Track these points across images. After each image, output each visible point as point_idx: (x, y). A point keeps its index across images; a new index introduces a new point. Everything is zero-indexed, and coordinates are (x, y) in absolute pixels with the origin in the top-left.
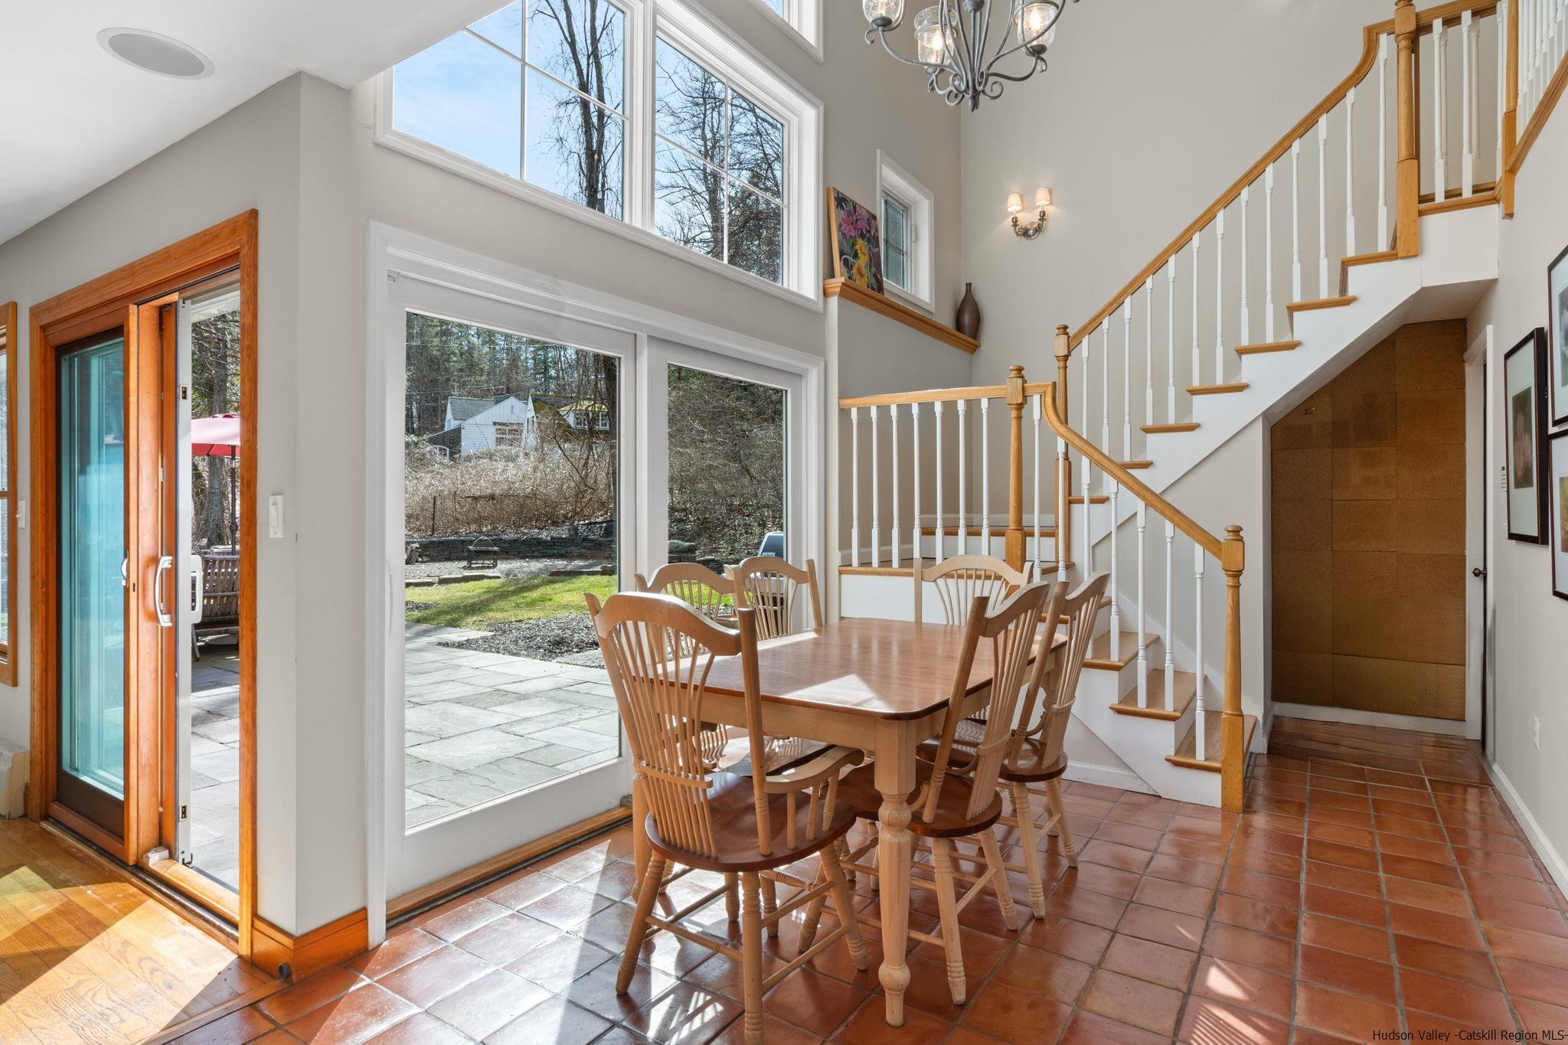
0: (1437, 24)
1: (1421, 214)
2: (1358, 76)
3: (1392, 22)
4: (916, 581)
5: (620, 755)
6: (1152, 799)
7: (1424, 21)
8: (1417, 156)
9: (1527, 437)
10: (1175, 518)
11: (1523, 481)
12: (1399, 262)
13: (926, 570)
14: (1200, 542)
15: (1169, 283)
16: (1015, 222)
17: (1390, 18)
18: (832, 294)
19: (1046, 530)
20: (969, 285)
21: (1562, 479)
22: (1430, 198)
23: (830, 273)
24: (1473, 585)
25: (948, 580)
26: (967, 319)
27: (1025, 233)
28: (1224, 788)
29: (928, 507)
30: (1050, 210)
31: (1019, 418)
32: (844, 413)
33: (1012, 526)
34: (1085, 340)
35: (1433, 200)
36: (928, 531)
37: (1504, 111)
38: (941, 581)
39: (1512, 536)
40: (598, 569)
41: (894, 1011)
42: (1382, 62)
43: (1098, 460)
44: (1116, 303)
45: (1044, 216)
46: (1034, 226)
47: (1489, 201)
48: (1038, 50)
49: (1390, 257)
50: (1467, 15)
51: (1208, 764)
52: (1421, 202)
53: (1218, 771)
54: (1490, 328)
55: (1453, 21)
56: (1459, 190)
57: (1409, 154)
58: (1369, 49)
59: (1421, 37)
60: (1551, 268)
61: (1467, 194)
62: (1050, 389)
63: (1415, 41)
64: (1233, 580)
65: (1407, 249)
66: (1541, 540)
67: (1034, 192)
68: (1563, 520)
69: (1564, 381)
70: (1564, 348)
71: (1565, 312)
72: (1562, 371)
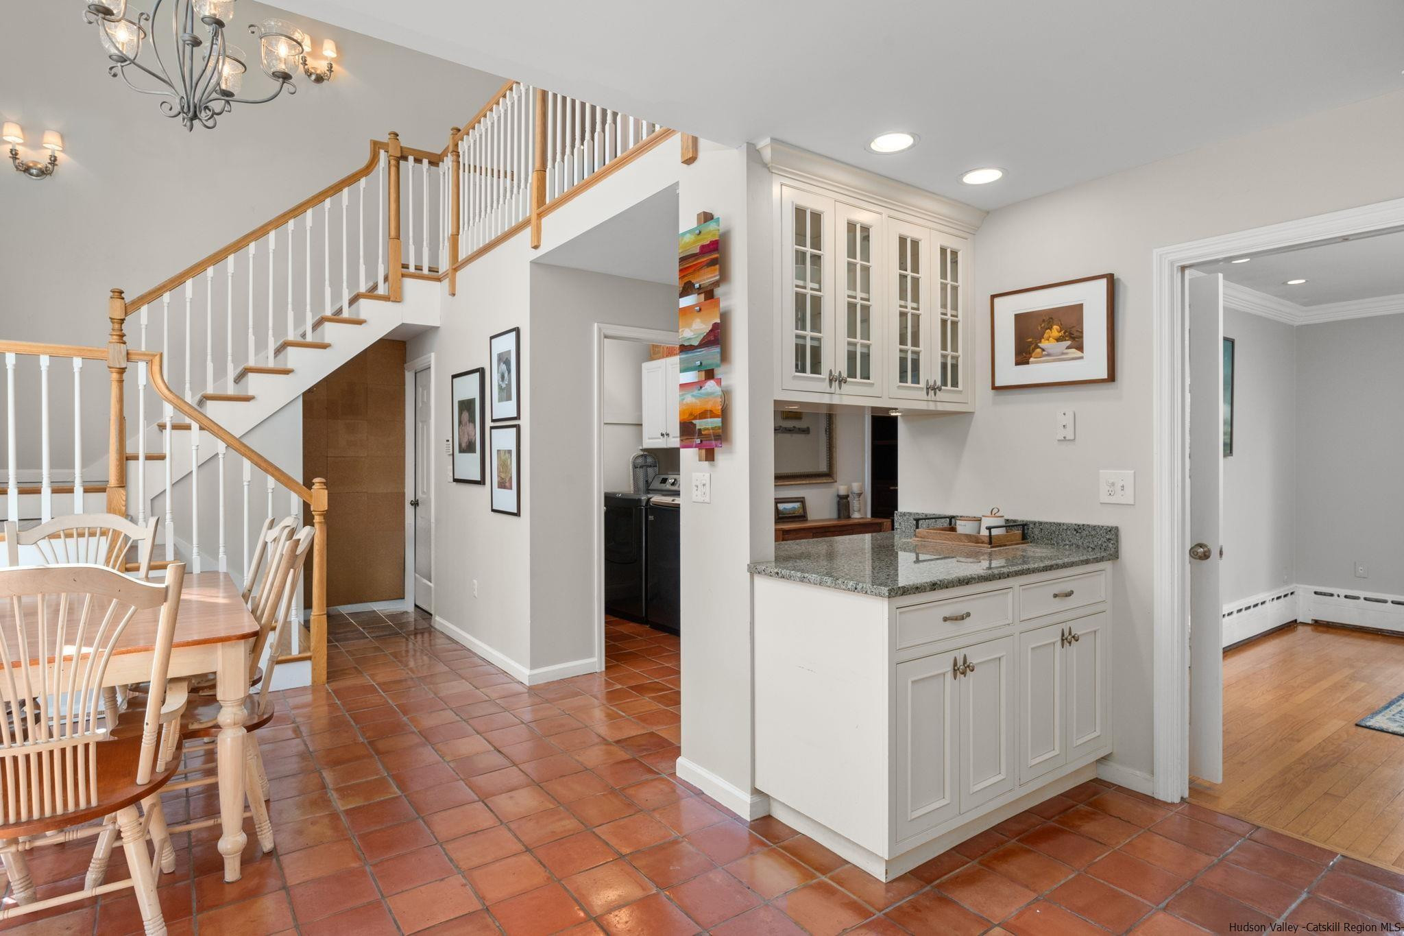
0: (411, 158)
1: (403, 276)
2: (367, 170)
3: (387, 144)
4: (9, 544)
7: (404, 154)
8: (398, 237)
9: (471, 425)
10: (276, 473)
11: (468, 448)
12: (389, 303)
13: (23, 534)
14: (295, 491)
15: (227, 276)
16: (14, 153)
17: (385, 141)
19: (89, 485)
21: (498, 451)
22: (405, 266)
24: (409, 510)
25: (52, 540)
27: (26, 170)
28: (314, 669)
30: (60, 156)
31: (121, 381)
33: (113, 482)
34: (143, 309)
35: (408, 268)
37: (450, 233)
38: (44, 544)
39: (455, 480)
42: (381, 168)
43: (208, 426)
44: (176, 282)
45: (54, 160)
46: (39, 166)
47: (439, 280)
48: (227, 94)
49: (385, 298)
50: (425, 161)
51: (300, 656)
52: (403, 267)
53: (309, 658)
54: (433, 355)
55: (418, 161)
56: (422, 267)
57: (396, 235)
58: (374, 155)
59: (402, 162)
60: (492, 338)
61: (426, 271)
62: (157, 358)
63: (398, 163)
64: (322, 517)
65: (395, 296)
66: (482, 482)
67: (42, 131)
68: (499, 472)
69: (500, 400)
70: (501, 383)
71: (502, 364)
72: (499, 394)
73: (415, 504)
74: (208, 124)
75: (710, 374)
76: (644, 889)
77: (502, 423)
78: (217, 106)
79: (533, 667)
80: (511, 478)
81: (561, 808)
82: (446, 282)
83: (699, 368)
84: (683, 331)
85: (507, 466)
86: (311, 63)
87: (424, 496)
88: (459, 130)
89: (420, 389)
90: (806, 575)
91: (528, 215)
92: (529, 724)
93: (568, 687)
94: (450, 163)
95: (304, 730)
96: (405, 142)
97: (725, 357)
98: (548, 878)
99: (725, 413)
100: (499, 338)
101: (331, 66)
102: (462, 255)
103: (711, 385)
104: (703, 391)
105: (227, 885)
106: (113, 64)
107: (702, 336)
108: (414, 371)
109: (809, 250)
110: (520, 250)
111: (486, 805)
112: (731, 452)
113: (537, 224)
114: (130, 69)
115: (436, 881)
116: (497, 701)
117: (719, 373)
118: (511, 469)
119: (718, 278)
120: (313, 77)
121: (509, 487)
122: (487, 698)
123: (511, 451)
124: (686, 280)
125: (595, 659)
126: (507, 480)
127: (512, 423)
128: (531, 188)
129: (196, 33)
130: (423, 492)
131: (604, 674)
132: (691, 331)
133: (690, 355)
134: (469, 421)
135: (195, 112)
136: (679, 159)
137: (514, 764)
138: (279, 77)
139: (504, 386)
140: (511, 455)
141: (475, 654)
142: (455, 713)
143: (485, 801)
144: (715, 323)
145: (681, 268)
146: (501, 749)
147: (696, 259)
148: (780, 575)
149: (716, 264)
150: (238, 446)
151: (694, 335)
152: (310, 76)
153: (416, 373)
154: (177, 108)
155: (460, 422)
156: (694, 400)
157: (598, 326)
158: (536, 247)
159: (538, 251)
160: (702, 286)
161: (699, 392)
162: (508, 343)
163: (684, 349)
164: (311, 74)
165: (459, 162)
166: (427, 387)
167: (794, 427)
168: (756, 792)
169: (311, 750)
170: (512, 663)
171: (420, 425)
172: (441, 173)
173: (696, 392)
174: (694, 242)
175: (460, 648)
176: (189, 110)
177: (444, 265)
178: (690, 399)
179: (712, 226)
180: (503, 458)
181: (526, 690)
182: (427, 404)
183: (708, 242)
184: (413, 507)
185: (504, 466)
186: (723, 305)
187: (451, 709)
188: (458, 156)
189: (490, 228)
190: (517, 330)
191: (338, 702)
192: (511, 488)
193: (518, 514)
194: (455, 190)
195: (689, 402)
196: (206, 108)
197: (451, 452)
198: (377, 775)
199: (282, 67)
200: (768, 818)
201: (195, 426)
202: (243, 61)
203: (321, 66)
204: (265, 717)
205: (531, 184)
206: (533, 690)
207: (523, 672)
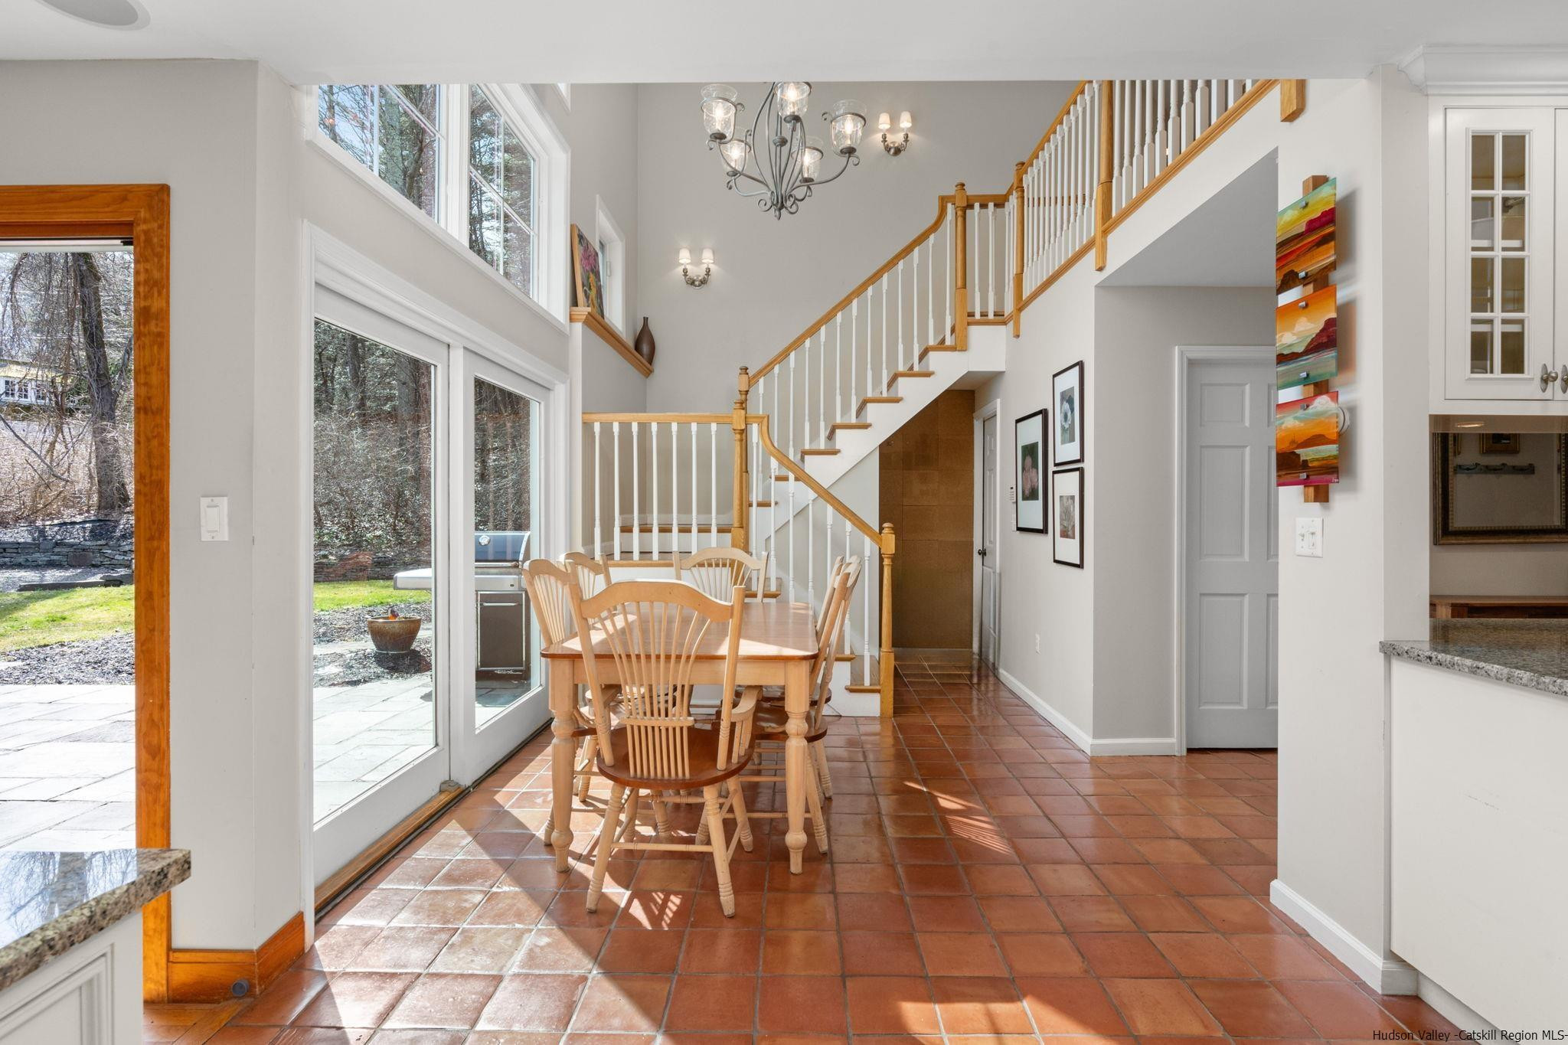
0: (977, 205)
1: (969, 324)
2: (935, 227)
3: (954, 197)
4: (676, 569)
5: (437, 745)
6: (837, 718)
7: (970, 202)
8: (964, 286)
9: (1035, 470)
10: (854, 519)
11: (1031, 495)
12: (957, 352)
13: (683, 561)
14: (868, 535)
15: (820, 345)
16: (685, 272)
17: (952, 194)
18: (578, 320)
19: (721, 527)
20: (646, 320)
21: (1061, 497)
22: (971, 315)
23: (574, 302)
24: (977, 559)
25: (700, 568)
26: (645, 348)
27: (693, 283)
28: (882, 702)
29: (626, 509)
30: (713, 267)
31: (742, 440)
32: (587, 426)
33: (736, 524)
34: (762, 380)
35: (974, 316)
36: (626, 529)
37: (1015, 273)
38: (695, 569)
39: (1019, 529)
40: (97, 578)
41: (796, 865)
42: (948, 222)
43: (802, 477)
44: (784, 355)
45: (708, 271)
46: (700, 278)
47: (1005, 323)
48: (808, 181)
49: (953, 349)
50: (991, 205)
51: (872, 687)
52: (969, 316)
53: (878, 691)
54: (998, 401)
55: (984, 206)
56: (987, 312)
57: (963, 284)
58: (942, 211)
59: (968, 211)
60: (1055, 376)
61: (991, 316)
62: (766, 419)
63: (965, 213)
64: (890, 560)
65: (961, 346)
66: (1044, 531)
67: (701, 251)
68: (1062, 520)
69: (1063, 442)
70: (1064, 423)
71: (1065, 403)
72: (1062, 436)
73: (983, 553)
74: (792, 210)
75: (1321, 387)
76: (1206, 1027)
77: (1064, 467)
78: (800, 193)
79: (1095, 736)
80: (1074, 526)
81: (1111, 898)
82: (1011, 324)
83: (1305, 381)
84: (1282, 336)
85: (1070, 513)
86: (890, 138)
87: (992, 545)
88: (1024, 164)
89: (988, 438)
90: (1481, 664)
91: (1093, 234)
92: (1085, 797)
93: (1138, 765)
94: (1015, 201)
95: (871, 757)
96: (970, 191)
97: (1346, 363)
98: (1086, 971)
99: (1345, 439)
100: (1062, 375)
101: (907, 136)
102: (1026, 293)
103: (1322, 403)
104: (1310, 410)
105: (792, 877)
106: (729, 179)
107: (1309, 340)
108: (982, 419)
109: (1498, 192)
110: (1085, 276)
111: (1027, 870)
112: (1353, 489)
113: (1102, 243)
114: (741, 180)
115: (966, 932)
116: (1053, 765)
117: (1336, 383)
118: (1073, 517)
119: (1332, 258)
120: (892, 151)
121: (1072, 535)
122: (1043, 761)
123: (1074, 496)
124: (1286, 270)
125: (1173, 740)
126: (1070, 528)
127: (1075, 466)
128: (1096, 207)
129: (784, 135)
130: (990, 542)
131: (1184, 759)
132: (1294, 334)
133: (1292, 366)
134: (1032, 467)
135: (782, 202)
136: (1278, 117)
137: (1063, 836)
138: (846, 153)
139: (1067, 426)
140: (1074, 502)
141: (1036, 713)
142: (1008, 768)
143: (1027, 867)
144: (1329, 319)
145: (1279, 256)
146: (1051, 817)
147: (1302, 240)
148: (1434, 661)
149: (1331, 241)
150: (825, 494)
151: (1298, 338)
152: (889, 151)
153: (984, 422)
154: (769, 204)
155: (1023, 469)
156: (1297, 423)
157: (1179, 349)
158: (1100, 269)
159: (1104, 271)
160: (1309, 274)
161: (1307, 411)
162: (1071, 380)
163: (1282, 359)
164: (890, 149)
165: (1024, 197)
166: (994, 435)
167: (1503, 464)
168: (1392, 956)
169: (873, 775)
170: (1074, 728)
171: (988, 473)
172: (1007, 213)
173: (1300, 413)
174: (1299, 219)
175: (1022, 704)
176: (778, 202)
177: (1009, 308)
178: (1291, 422)
179: (1325, 191)
180: (1065, 505)
181: (1087, 761)
182: (993, 452)
183: (1319, 214)
184: (981, 556)
185: (1066, 514)
186: (1342, 295)
187: (1004, 764)
188: (1023, 191)
189: (1054, 258)
190: (1080, 365)
191: (901, 737)
192: (1074, 538)
193: (1080, 566)
194: (1020, 227)
195: (1289, 426)
196: (791, 196)
197: (1015, 500)
198: (925, 812)
199: (848, 143)
200: (1416, 999)
201: (791, 476)
202: (820, 148)
203: (897, 139)
204: (821, 732)
205: (1096, 200)
206: (1095, 761)
207: (1086, 740)
